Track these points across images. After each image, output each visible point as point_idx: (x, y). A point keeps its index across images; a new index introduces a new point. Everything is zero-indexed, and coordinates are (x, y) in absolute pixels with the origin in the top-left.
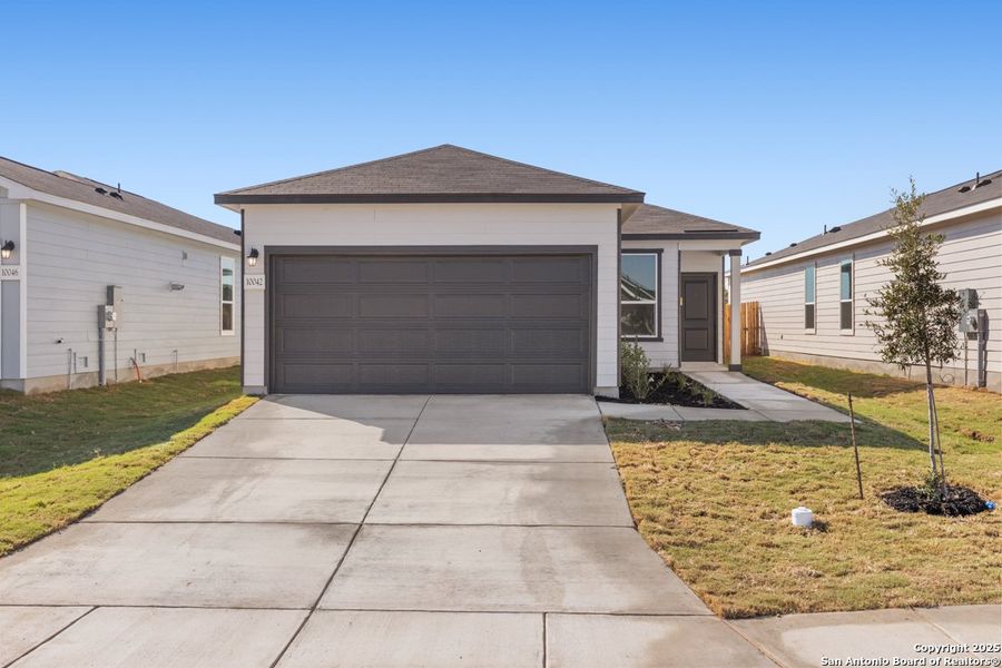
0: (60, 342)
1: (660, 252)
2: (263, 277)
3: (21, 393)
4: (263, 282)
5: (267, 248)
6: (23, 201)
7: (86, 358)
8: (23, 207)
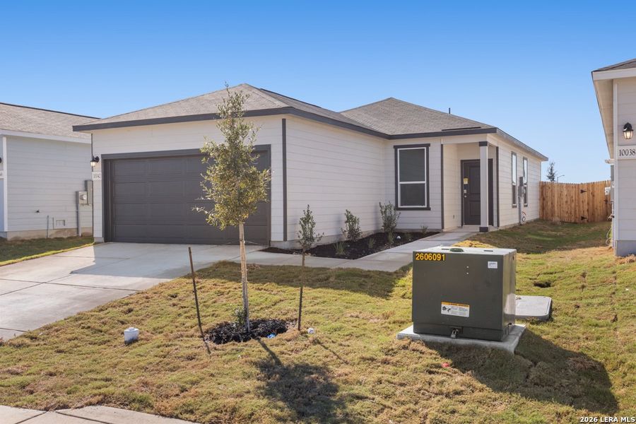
0: (38, 212)
1: (427, 146)
2: (101, 173)
3: (5, 239)
4: (101, 176)
5: (102, 155)
6: (5, 136)
7: (64, 221)
8: (5, 139)
